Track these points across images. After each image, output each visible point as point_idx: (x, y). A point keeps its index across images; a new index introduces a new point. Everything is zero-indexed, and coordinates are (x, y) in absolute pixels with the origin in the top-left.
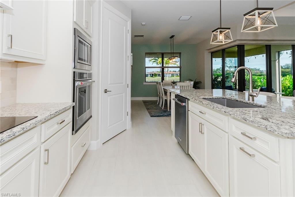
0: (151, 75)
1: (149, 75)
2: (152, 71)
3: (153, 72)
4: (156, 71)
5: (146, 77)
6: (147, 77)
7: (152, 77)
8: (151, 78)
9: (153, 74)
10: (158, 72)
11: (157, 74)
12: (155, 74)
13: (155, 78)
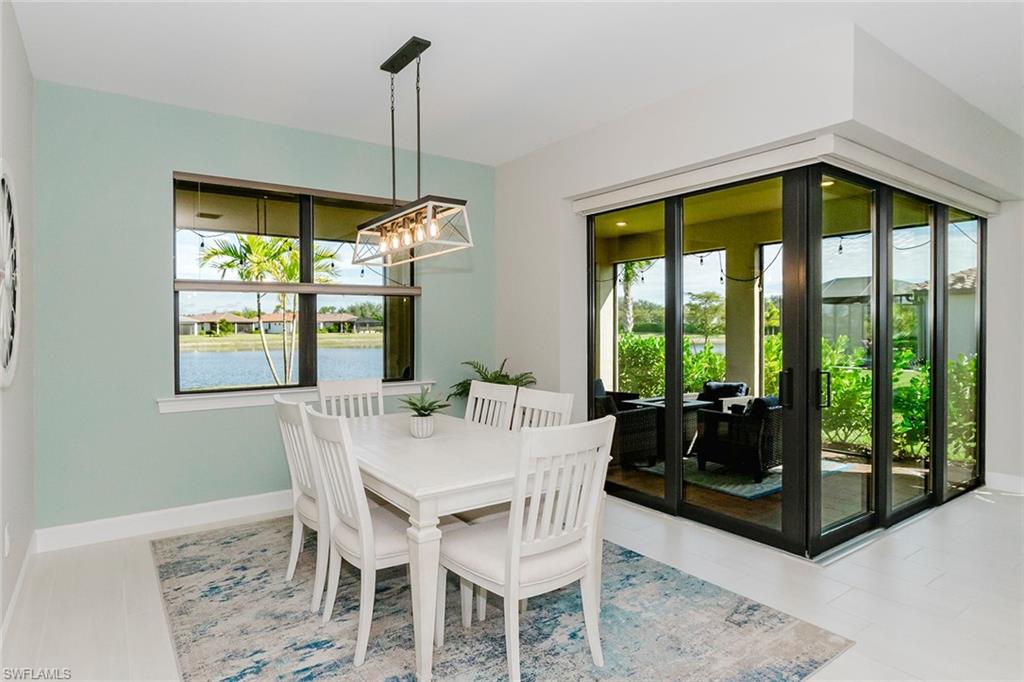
0: (207, 327)
1: (196, 325)
2: (211, 311)
3: (214, 313)
4: (231, 310)
5: (182, 338)
6: (186, 333)
7: (209, 333)
8: (207, 338)
9: (213, 325)
10: (238, 315)
11: (234, 324)
12: (222, 322)
13: (224, 338)
